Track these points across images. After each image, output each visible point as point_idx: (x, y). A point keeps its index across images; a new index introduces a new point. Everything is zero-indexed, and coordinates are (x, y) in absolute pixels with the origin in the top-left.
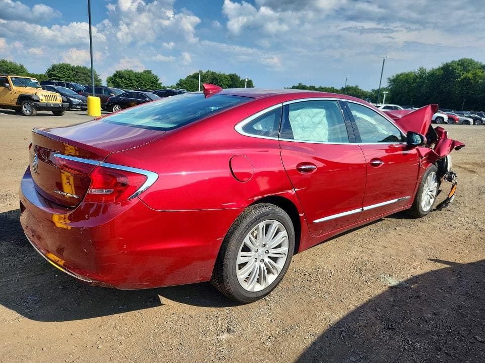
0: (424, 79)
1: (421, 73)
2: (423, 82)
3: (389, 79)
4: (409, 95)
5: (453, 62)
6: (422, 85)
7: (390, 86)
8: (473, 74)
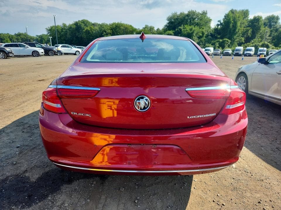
0: (67, 30)
1: (64, 26)
2: (67, 32)
3: (47, 29)
4: (61, 39)
5: (79, 21)
6: (67, 34)
7: (48, 33)
8: (90, 28)
